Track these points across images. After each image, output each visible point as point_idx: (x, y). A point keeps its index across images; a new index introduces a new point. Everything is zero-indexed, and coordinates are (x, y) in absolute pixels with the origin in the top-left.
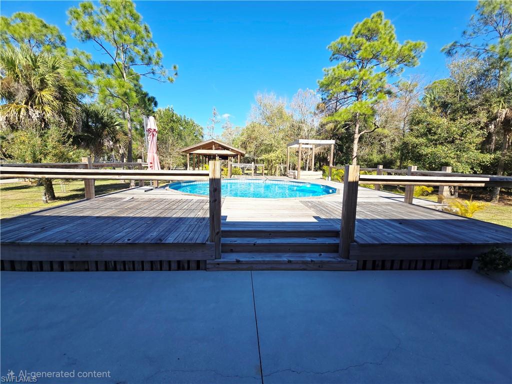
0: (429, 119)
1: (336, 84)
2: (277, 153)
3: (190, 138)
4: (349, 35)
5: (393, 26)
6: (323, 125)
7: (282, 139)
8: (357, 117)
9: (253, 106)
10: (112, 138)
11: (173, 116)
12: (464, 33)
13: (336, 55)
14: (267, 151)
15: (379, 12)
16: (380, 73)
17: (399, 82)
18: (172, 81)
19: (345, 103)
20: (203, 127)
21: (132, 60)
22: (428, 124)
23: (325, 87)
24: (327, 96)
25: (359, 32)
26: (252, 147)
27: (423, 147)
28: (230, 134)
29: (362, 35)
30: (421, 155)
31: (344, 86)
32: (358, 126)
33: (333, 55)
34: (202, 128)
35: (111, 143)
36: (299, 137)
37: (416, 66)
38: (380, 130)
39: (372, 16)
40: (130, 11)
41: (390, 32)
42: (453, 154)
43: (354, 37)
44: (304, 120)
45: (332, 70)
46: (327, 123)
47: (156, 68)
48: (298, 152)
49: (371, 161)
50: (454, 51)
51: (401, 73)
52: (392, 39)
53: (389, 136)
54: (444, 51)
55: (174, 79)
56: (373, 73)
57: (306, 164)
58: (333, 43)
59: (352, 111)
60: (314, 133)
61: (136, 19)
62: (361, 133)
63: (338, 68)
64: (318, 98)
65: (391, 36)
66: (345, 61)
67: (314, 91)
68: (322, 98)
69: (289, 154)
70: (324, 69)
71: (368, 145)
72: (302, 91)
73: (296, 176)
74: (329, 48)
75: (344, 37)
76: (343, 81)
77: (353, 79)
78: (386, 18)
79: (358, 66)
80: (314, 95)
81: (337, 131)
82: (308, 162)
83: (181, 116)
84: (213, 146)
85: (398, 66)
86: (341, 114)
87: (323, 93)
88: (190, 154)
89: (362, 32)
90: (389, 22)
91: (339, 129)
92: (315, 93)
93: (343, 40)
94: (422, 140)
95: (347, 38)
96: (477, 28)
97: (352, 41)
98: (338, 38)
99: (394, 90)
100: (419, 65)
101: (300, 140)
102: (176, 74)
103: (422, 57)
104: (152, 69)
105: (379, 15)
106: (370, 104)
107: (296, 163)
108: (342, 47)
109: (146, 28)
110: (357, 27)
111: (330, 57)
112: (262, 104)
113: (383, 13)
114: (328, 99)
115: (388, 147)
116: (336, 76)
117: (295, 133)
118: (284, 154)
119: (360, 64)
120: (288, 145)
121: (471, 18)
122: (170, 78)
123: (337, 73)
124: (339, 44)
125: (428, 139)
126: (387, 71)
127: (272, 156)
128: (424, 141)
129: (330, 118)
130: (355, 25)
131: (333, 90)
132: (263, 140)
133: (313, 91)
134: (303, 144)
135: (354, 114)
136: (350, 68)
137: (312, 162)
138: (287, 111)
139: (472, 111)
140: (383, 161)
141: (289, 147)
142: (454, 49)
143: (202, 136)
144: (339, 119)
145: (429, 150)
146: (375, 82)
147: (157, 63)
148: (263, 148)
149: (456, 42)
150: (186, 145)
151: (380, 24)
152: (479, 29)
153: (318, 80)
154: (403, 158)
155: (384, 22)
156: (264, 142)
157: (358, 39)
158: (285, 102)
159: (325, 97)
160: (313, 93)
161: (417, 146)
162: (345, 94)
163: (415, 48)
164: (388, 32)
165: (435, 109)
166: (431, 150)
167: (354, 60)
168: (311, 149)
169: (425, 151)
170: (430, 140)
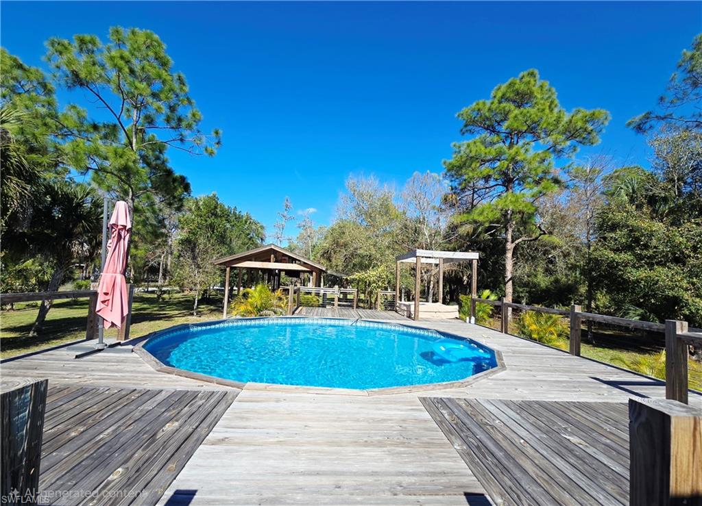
0: (631, 222)
1: (473, 166)
2: (380, 270)
3: (240, 242)
4: (488, 99)
5: (554, 90)
6: (453, 228)
7: (388, 247)
8: (509, 216)
9: (341, 194)
10: (89, 238)
11: (216, 208)
12: (662, 99)
13: (470, 126)
14: (364, 267)
15: (531, 70)
16: (540, 152)
17: (569, 167)
18: (211, 154)
19: (487, 195)
20: (264, 225)
21: (150, 121)
22: (631, 231)
23: (455, 171)
24: (460, 184)
25: (503, 95)
26: (338, 260)
27: (629, 269)
28: (309, 236)
29: (508, 100)
30: (626, 281)
31: (485, 169)
32: (510, 230)
33: (466, 126)
34: (262, 227)
35: (86, 247)
36: (417, 245)
37: (595, 145)
38: (546, 238)
39: (521, 75)
40: (156, 53)
41: (549, 97)
42: (685, 281)
43: (496, 101)
44: (424, 219)
45: (465, 146)
46: (462, 224)
47: (186, 133)
48: (414, 269)
49: (535, 285)
50: (647, 126)
51: (574, 153)
52: (553, 106)
53: (561, 248)
54: (631, 127)
55: (215, 151)
56: (529, 152)
57: (429, 288)
58: (464, 110)
59: (500, 207)
60: (439, 239)
61: (164, 64)
62: (517, 242)
63: (475, 143)
64: (446, 185)
65: (552, 102)
66: (485, 134)
67: (439, 176)
68: (451, 186)
69: (398, 273)
70: (453, 144)
71: (527, 260)
72: (420, 174)
73: (413, 313)
74: (459, 116)
75: (481, 101)
76: (484, 161)
77: (499, 160)
78: (541, 78)
79: (504, 142)
80: (439, 180)
81: (478, 236)
82: (431, 286)
83: (229, 208)
84: (272, 256)
85: (568, 143)
86: (483, 211)
87: (453, 179)
88: (232, 269)
89: (508, 95)
90: (547, 84)
91: (480, 233)
92: (441, 178)
93: (481, 106)
94: (626, 256)
95: (486, 104)
96: (681, 92)
97: (494, 107)
98: (472, 103)
99: (564, 178)
100: (600, 142)
101: (418, 250)
102: (218, 143)
103: (604, 131)
104: (181, 135)
105: (532, 74)
106: (530, 196)
107: (412, 288)
108: (479, 116)
109: (180, 78)
110: (499, 89)
111: (459, 130)
112: (356, 193)
113: (536, 72)
114: (460, 187)
115: (560, 264)
116: (473, 154)
117: (410, 240)
118: (391, 273)
119: (506, 140)
120: (398, 258)
121: (671, 79)
122: (209, 149)
123: (474, 149)
124: (473, 110)
125: (635, 255)
126: (551, 150)
127: (371, 274)
128: (629, 257)
129: (464, 217)
130: (496, 88)
131: (468, 174)
132: (356, 249)
133: (436, 175)
134: (423, 257)
135: (503, 212)
136: (492, 144)
137: (438, 286)
138: (397, 205)
140: (555, 288)
141: (398, 262)
142: (645, 123)
143: (262, 239)
144: (481, 219)
145: (642, 273)
146: (535, 165)
147: (189, 126)
148: (356, 260)
149: (649, 113)
150: (231, 253)
151: (534, 86)
152: (685, 93)
153: (443, 161)
154: (594, 285)
155: (539, 83)
156: (359, 252)
157: (502, 105)
158: (393, 191)
159: (455, 184)
160: (438, 178)
161: (618, 265)
162: (487, 181)
163: (592, 119)
164: (547, 96)
165: (639, 207)
166: (644, 274)
167: (498, 133)
168: (437, 265)
169: (634, 274)
170: (640, 258)
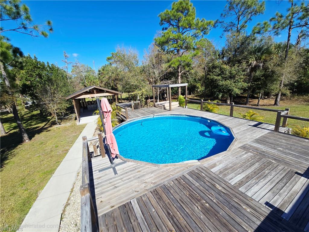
0: (221, 66)
18: (45, 36)
22: (221, 69)
25: (177, 9)
29: (179, 11)
32: (180, 68)
33: (162, 21)
37: (208, 35)
43: (175, 11)
55: (48, 34)
58: (161, 13)
62: (182, 72)
74: (159, 16)
84: (95, 91)
94: (220, 78)
98: (165, 10)
101: (170, 85)
102: (51, 29)
104: (23, 24)
106: (191, 56)
122: (44, 32)
139: (239, 62)
145: (224, 83)
149: (218, 20)
155: (189, 4)
157: (178, 13)
161: (217, 81)
167: (173, 26)
169: (221, 83)
170: (223, 78)
